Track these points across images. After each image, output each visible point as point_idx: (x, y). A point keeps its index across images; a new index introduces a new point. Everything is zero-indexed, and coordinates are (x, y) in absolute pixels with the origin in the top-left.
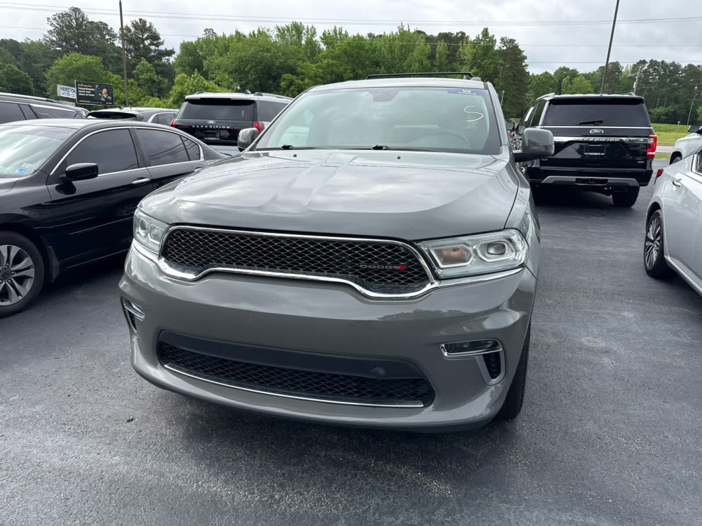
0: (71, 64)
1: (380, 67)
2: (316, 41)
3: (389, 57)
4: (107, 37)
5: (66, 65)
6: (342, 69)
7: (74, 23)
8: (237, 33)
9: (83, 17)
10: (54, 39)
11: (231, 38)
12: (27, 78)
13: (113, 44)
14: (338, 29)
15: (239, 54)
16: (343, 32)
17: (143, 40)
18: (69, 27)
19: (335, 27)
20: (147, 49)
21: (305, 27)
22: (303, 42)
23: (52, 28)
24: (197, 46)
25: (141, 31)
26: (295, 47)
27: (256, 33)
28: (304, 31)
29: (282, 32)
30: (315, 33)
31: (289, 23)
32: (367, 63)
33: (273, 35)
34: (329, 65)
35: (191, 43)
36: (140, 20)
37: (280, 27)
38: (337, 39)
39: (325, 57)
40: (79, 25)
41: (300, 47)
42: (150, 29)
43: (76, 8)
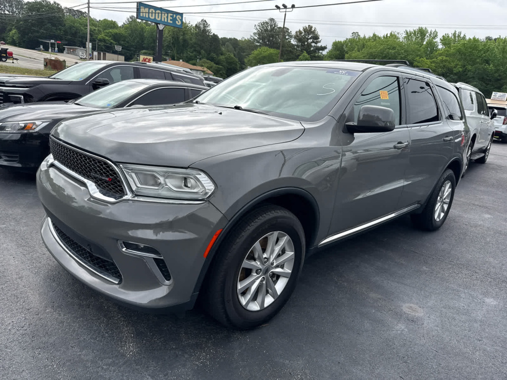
0: (261, 54)
1: (489, 65)
2: (436, 42)
3: (499, 56)
4: (287, 37)
5: (258, 55)
6: (453, 65)
7: (269, 28)
8: (374, 35)
9: (275, 25)
10: (256, 38)
11: (369, 39)
12: (237, 62)
13: (290, 41)
14: (457, 33)
15: (371, 51)
16: (462, 36)
17: (308, 39)
18: (266, 30)
19: (455, 32)
20: (309, 45)
21: (429, 31)
22: (425, 43)
23: (256, 31)
24: (344, 44)
25: (308, 33)
26: (417, 46)
27: (389, 35)
28: (427, 34)
29: (409, 35)
30: (436, 36)
31: (416, 28)
32: (478, 60)
33: (402, 36)
34: (442, 61)
35: (341, 42)
36: (309, 26)
37: (408, 31)
38: (455, 41)
39: (441, 55)
40: (272, 29)
41: (421, 47)
42: (313, 32)
43: (272, 19)
